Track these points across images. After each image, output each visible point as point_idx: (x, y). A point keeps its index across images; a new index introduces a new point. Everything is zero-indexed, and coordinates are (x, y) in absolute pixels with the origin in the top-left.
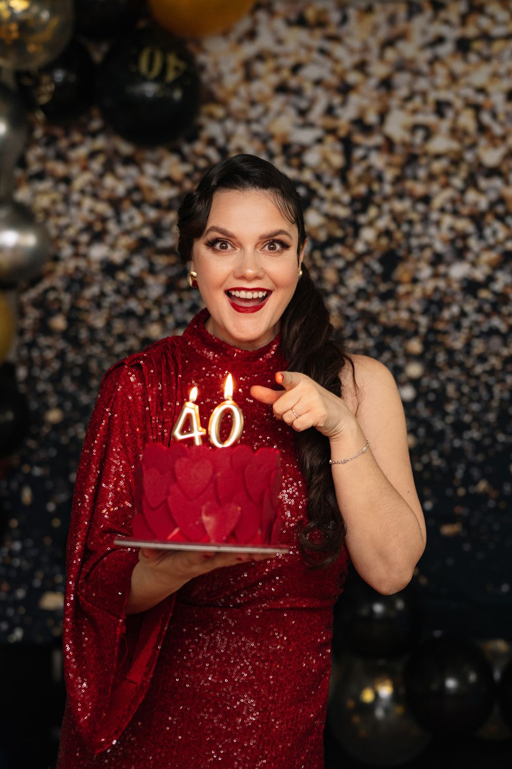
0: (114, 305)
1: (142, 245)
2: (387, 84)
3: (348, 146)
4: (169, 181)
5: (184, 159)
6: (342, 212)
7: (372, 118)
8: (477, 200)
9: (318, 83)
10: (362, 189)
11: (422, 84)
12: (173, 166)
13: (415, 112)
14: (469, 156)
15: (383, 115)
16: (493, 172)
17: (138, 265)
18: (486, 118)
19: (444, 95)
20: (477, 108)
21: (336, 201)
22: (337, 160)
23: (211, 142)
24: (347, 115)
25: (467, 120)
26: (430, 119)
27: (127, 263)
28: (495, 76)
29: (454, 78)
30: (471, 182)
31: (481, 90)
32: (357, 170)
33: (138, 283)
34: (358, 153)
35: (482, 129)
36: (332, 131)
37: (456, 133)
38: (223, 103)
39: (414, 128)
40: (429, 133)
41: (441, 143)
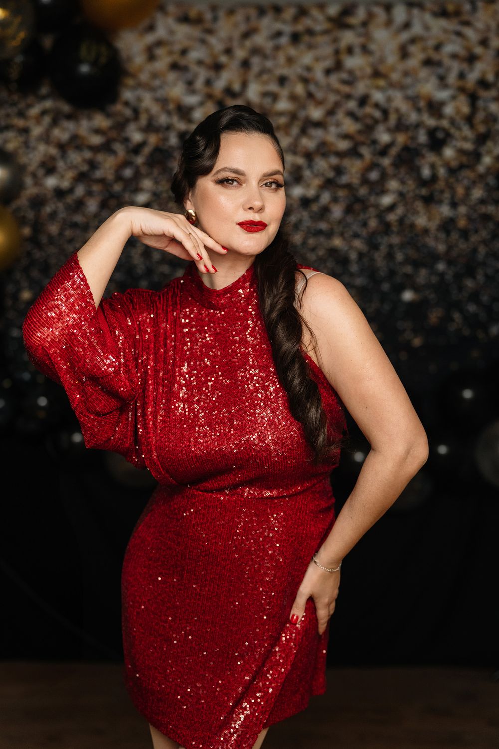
0: (64, 220)
1: (81, 177)
2: (245, 64)
4: (98, 131)
5: (108, 115)
7: (236, 87)
8: (308, 143)
9: (200, 63)
11: (269, 64)
12: (100, 121)
13: (266, 83)
14: (302, 114)
15: (244, 85)
16: (319, 124)
17: (80, 191)
18: (312, 88)
19: (285, 71)
20: (305, 81)
23: (127, 104)
24: (220, 85)
25: (300, 89)
26: (275, 88)
27: (71, 190)
28: (317, 60)
29: (290, 61)
30: (304, 132)
31: (309, 69)
35: (310, 95)
36: (209, 96)
37: (293, 98)
38: (133, 76)
39: (265, 94)
40: (275, 97)
41: (283, 105)
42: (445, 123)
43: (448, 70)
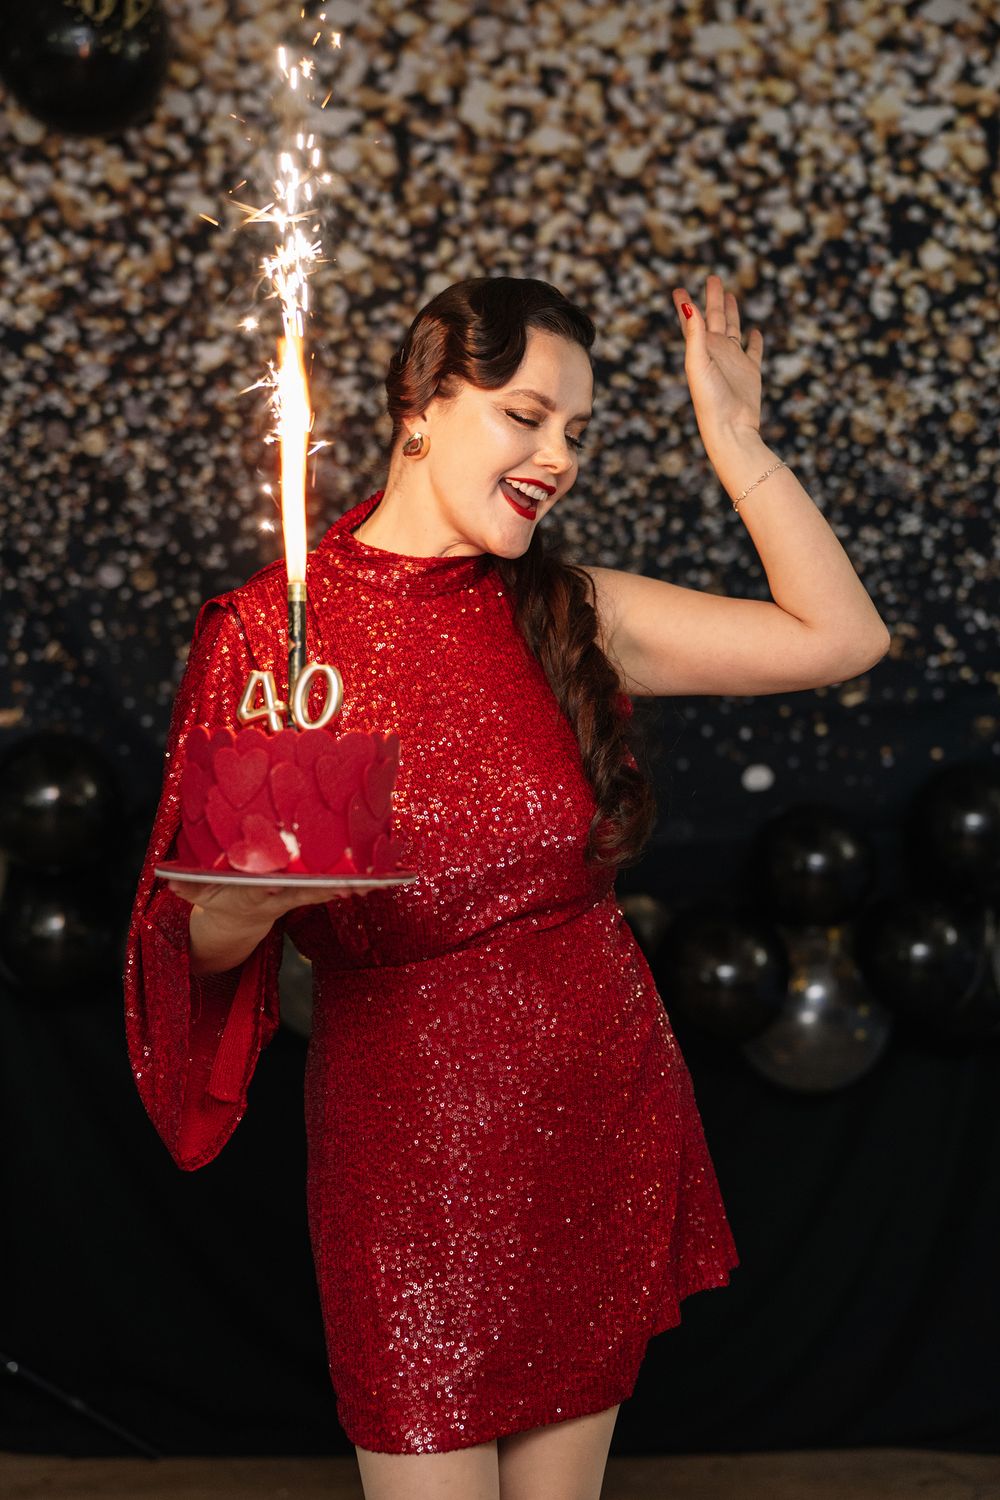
0: (24, 399)
1: (65, 300)
2: (461, 36)
3: (402, 139)
4: (104, 190)
5: (129, 155)
6: (397, 249)
7: (439, 94)
8: (607, 231)
9: (352, 30)
10: (428, 211)
11: (518, 38)
12: (110, 167)
13: (507, 85)
14: (593, 160)
15: (457, 89)
16: (632, 186)
17: (61, 333)
18: (618, 98)
19: (553, 58)
20: (605, 81)
21: (387, 231)
22: (387, 163)
23: (175, 126)
24: (400, 85)
25: (589, 101)
26: (533, 97)
27: (41, 330)
28: (631, 28)
29: (567, 31)
30: (597, 202)
31: (610, 52)
32: (419, 179)
33: (62, 365)
34: (420, 151)
35: (614, 116)
36: (375, 114)
37: (572, 120)
38: (193, 61)
39: (508, 111)
40: (531, 121)
41: (549, 138)
42: (927, 187)
43: (939, 61)
